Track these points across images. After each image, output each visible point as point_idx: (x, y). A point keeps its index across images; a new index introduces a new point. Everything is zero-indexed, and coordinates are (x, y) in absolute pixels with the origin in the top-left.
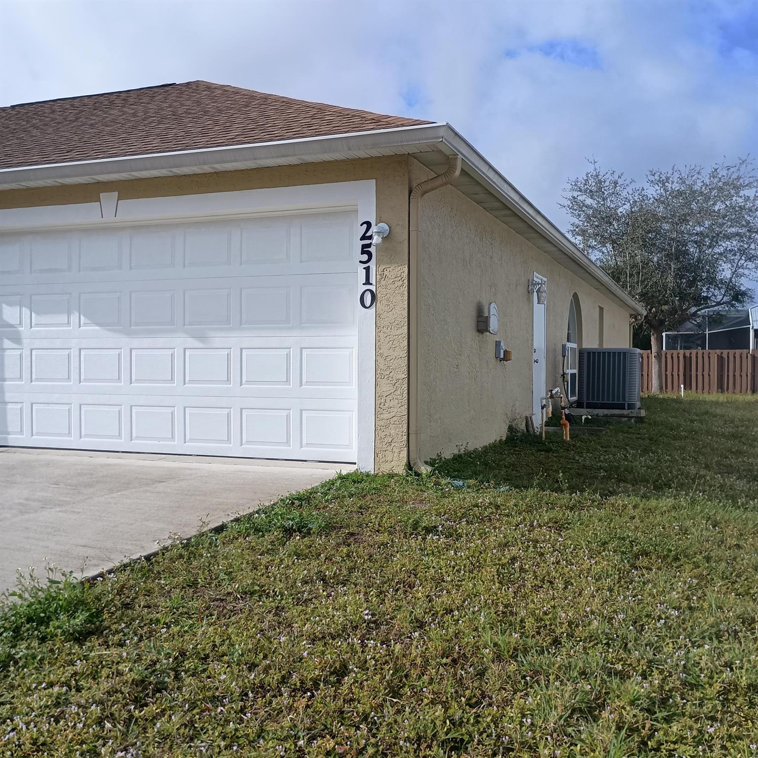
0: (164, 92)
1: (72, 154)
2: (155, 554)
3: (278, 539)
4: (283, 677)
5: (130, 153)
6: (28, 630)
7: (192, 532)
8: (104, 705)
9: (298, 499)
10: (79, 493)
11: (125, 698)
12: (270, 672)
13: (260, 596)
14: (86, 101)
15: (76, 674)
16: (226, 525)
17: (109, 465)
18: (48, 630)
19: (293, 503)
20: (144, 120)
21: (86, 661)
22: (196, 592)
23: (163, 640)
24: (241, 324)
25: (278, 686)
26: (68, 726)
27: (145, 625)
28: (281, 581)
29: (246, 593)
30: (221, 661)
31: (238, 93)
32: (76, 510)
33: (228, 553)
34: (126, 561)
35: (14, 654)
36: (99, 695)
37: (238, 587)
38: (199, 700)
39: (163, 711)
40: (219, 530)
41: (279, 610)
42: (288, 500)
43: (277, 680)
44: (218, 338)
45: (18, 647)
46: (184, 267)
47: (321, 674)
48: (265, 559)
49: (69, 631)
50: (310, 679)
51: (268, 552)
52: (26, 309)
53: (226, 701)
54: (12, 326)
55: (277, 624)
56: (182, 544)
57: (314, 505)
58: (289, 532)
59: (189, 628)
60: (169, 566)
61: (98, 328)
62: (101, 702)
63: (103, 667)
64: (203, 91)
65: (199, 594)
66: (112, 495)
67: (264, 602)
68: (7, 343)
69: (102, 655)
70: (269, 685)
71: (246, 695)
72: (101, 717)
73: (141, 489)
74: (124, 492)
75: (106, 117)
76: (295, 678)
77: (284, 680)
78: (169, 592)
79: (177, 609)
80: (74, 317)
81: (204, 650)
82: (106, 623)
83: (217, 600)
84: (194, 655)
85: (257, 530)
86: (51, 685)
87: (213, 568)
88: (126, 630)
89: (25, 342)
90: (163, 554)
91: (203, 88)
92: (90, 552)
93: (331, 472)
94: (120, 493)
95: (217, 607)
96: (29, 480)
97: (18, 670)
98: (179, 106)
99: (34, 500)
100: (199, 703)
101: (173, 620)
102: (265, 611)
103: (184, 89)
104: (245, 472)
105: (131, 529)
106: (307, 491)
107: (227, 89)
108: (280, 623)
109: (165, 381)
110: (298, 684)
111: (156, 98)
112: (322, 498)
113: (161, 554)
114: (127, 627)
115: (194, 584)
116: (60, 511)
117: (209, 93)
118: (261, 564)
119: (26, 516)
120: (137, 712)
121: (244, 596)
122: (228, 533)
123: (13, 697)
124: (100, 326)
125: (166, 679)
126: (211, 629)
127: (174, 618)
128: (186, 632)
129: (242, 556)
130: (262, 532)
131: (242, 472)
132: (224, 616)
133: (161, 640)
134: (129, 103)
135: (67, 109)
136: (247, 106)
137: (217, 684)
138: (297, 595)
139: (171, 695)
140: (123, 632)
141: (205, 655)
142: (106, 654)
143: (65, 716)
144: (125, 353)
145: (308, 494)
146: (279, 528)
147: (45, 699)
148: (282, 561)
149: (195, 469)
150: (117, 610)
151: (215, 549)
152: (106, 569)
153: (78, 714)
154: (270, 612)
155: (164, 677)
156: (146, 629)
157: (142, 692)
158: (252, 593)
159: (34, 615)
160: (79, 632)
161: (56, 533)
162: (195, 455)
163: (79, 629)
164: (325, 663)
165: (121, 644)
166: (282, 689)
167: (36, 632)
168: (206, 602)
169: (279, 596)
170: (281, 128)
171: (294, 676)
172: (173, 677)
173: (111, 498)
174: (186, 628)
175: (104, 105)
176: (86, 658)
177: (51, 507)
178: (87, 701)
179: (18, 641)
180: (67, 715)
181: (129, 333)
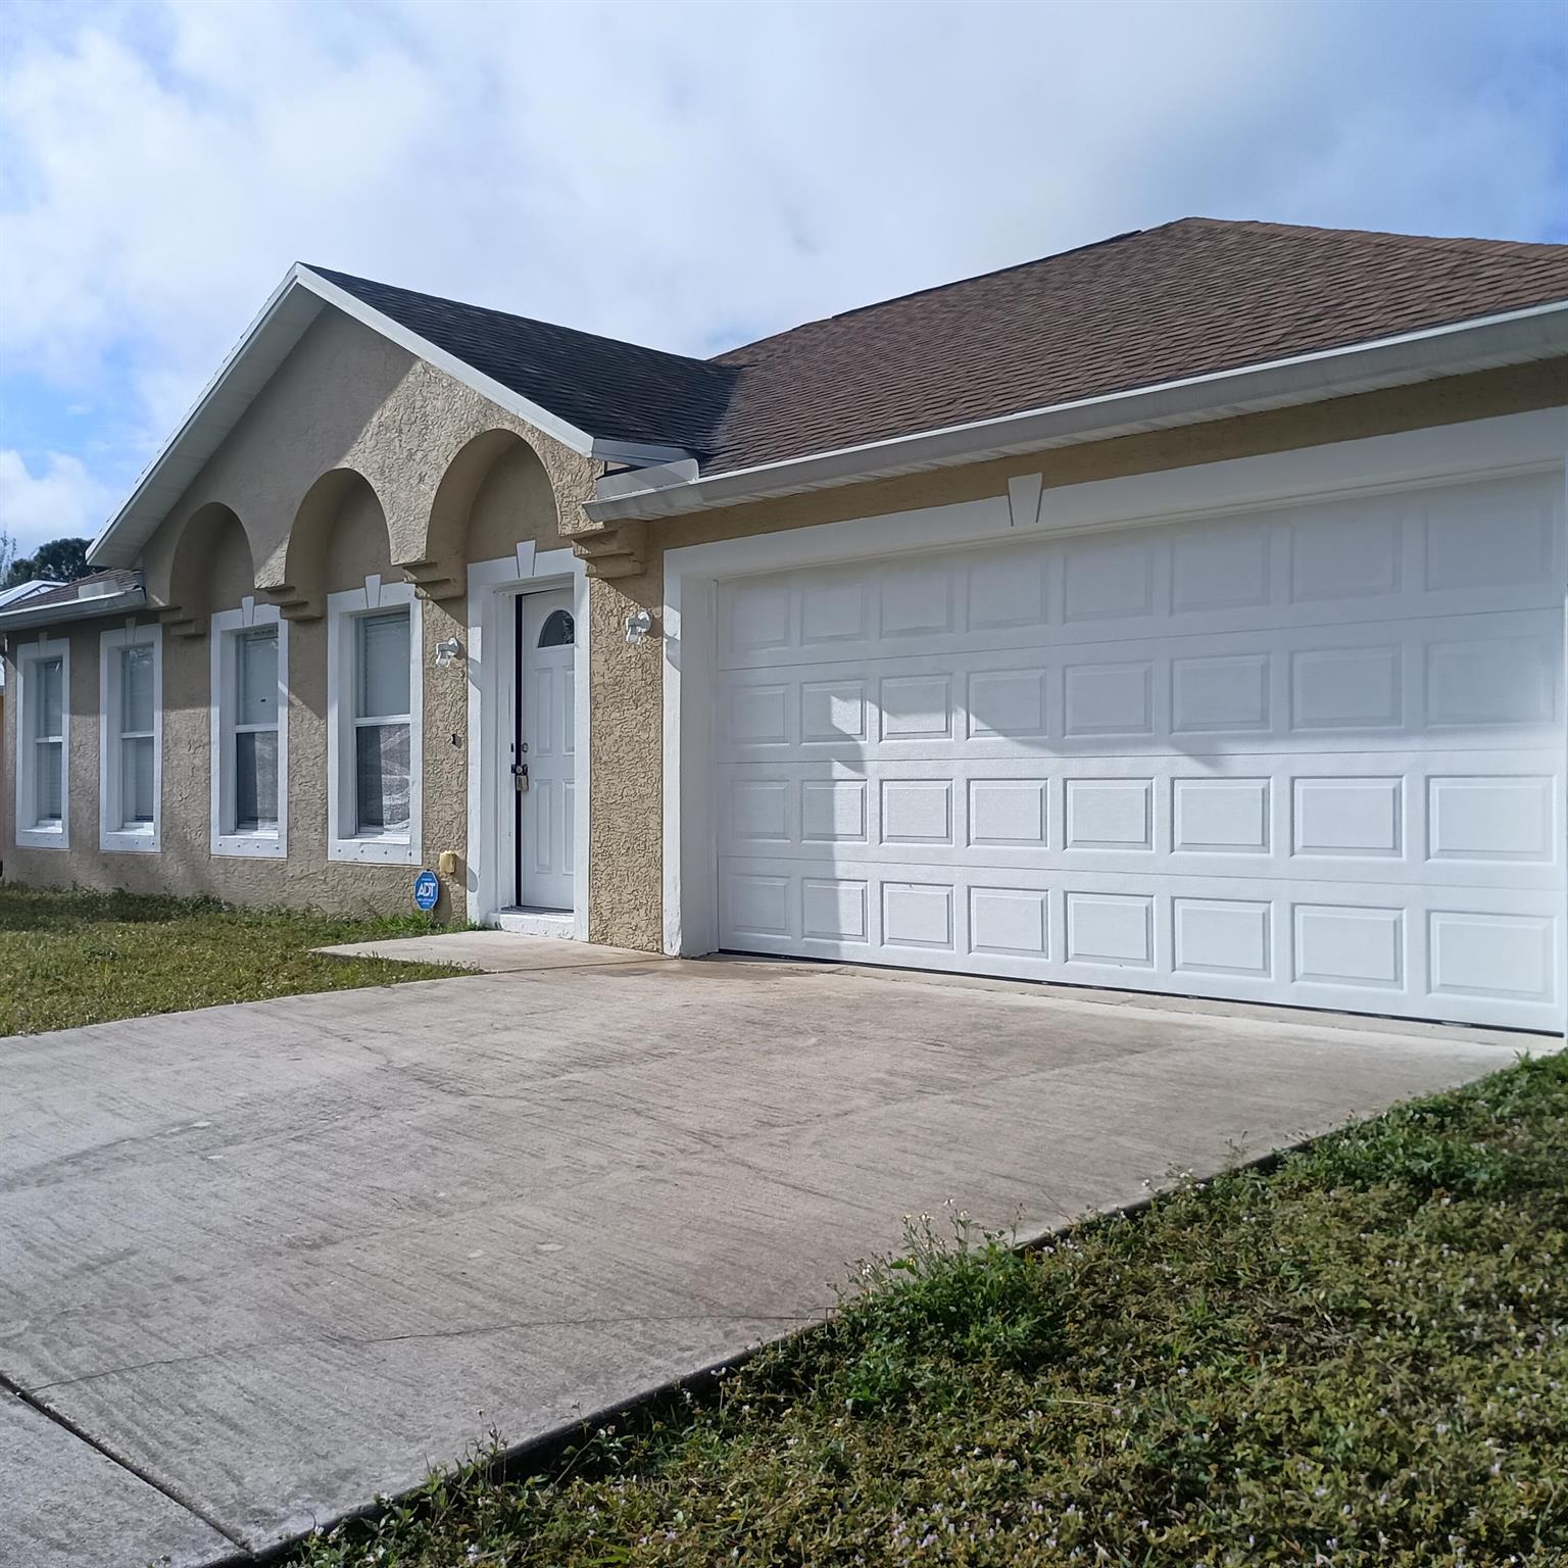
0: (1117, 253)
1: (957, 409)
2: (1145, 1208)
3: (1399, 1199)
4: (1448, 1512)
5: (1068, 395)
6: (931, 1335)
7: (1214, 1167)
8: (1088, 1508)
9: (1432, 1111)
10: (980, 1065)
11: (1125, 1501)
12: (1419, 1495)
13: (1375, 1324)
14: (968, 289)
15: (1027, 1435)
16: (1281, 1157)
17: (1028, 1009)
18: (968, 1341)
19: (1423, 1120)
20: (1085, 319)
21: (1043, 1412)
22: (1234, 1298)
23: (1183, 1392)
24: (1292, 726)
25: (1438, 1530)
26: (1029, 1540)
27: (1144, 1354)
28: (1416, 1294)
29: (1341, 1312)
30: (1308, 1455)
31: (1274, 236)
32: (980, 1101)
33: (1292, 1219)
34: (1090, 1216)
35: (912, 1379)
36: (1078, 1489)
37: (1325, 1299)
38: (1274, 1531)
39: (1204, 1540)
40: (1269, 1165)
41: (1420, 1361)
42: (1411, 1112)
43: (1437, 1517)
44: (1243, 758)
45: (917, 1366)
46: (1172, 612)
47: (1533, 1517)
48: (1376, 1242)
49: (1006, 1346)
50: (1510, 1526)
51: (1379, 1224)
52: (873, 706)
53: (1331, 1544)
54: (848, 737)
55: (1419, 1392)
56: (1195, 1189)
57: (1471, 1127)
58: (1423, 1186)
59: (1233, 1372)
60: (1174, 1236)
61: (1001, 738)
62: (1083, 1503)
63: (1076, 1430)
64: (1200, 240)
65: (1242, 1302)
66: (1042, 1075)
67: (1383, 1338)
68: (839, 770)
69: (1070, 1405)
70: (1418, 1524)
71: (1374, 1537)
72: (1085, 1532)
73: (1098, 1066)
74: (1065, 1070)
75: (1012, 322)
76: (1475, 1518)
77: (1452, 1518)
78: (1181, 1290)
79: (1204, 1329)
80: (958, 719)
81: (1269, 1425)
82: (1070, 1342)
83: (1283, 1320)
84: (1251, 1431)
85: (1351, 1176)
86: (988, 1451)
87: (1264, 1249)
88: (1110, 1361)
89: (870, 766)
90: (1160, 1209)
91: (1198, 234)
92: (1020, 1191)
93: (1506, 1052)
94: (1057, 1071)
95: (1285, 1336)
96: (888, 1032)
97: (923, 1412)
98: (1152, 282)
99: (904, 1076)
100: (1274, 1537)
101: (1198, 1352)
102: (1388, 1359)
103: (1159, 240)
104: (1306, 1039)
105: (1091, 1150)
106: (1452, 1094)
107: (1247, 229)
108: (1425, 1389)
109: (1133, 844)
110: (1483, 1532)
111: (1105, 269)
112: (1489, 1111)
113: (1155, 1209)
114: (1111, 1354)
115: (1231, 1280)
116: (953, 1102)
117: (1211, 243)
118: (1368, 1253)
119: (895, 1107)
120: (1153, 1534)
121: (1338, 1319)
122: (1287, 1175)
123: (922, 1465)
124: (1005, 736)
125: (1202, 1476)
126: (1279, 1382)
127: (1198, 1348)
128: (1227, 1381)
129: (1323, 1228)
130: (1362, 1179)
131: (1299, 1039)
132: (1302, 1356)
133: (1179, 1391)
134: (1052, 285)
135: (934, 311)
136: (1297, 264)
137: (1307, 1503)
138: (1457, 1330)
139: (1214, 1510)
140: (1104, 1364)
141: (1272, 1436)
142: (1078, 1405)
143: (1020, 1518)
144: (1054, 788)
145: (1455, 1102)
146: (1399, 1174)
147: (980, 1479)
148: (1412, 1248)
149: (1199, 1028)
150: (1089, 1316)
151: (1265, 1206)
152: (1054, 1229)
153: (1043, 1518)
154: (1400, 1361)
155: (1197, 1471)
156: (1148, 1363)
157: (1154, 1493)
158: (1358, 1315)
159: (939, 1309)
160: (1020, 1352)
161: (952, 1145)
162: (1194, 997)
163: (1022, 1347)
164: (1540, 1495)
165: (1104, 1389)
166: (1450, 1537)
167: (947, 1343)
168: (1260, 1322)
169: (1417, 1329)
170: (1380, 308)
171: (1472, 1515)
172: (1214, 1475)
173: (1044, 1080)
174: (1226, 1373)
175: (1004, 296)
176: (1041, 1406)
177: (936, 1091)
178: (1057, 1495)
179: (914, 1354)
180: (1024, 1518)
181: (1061, 748)
